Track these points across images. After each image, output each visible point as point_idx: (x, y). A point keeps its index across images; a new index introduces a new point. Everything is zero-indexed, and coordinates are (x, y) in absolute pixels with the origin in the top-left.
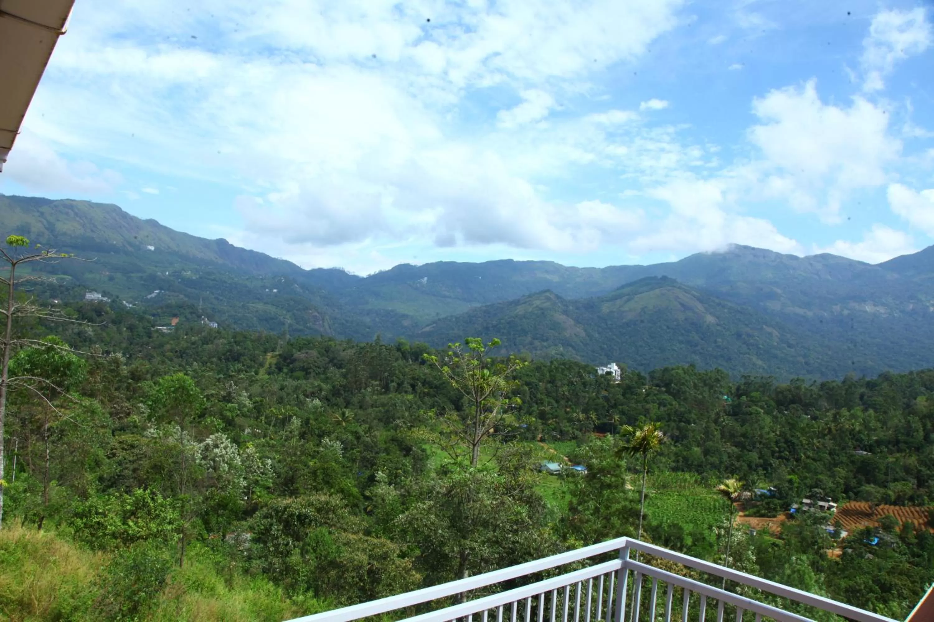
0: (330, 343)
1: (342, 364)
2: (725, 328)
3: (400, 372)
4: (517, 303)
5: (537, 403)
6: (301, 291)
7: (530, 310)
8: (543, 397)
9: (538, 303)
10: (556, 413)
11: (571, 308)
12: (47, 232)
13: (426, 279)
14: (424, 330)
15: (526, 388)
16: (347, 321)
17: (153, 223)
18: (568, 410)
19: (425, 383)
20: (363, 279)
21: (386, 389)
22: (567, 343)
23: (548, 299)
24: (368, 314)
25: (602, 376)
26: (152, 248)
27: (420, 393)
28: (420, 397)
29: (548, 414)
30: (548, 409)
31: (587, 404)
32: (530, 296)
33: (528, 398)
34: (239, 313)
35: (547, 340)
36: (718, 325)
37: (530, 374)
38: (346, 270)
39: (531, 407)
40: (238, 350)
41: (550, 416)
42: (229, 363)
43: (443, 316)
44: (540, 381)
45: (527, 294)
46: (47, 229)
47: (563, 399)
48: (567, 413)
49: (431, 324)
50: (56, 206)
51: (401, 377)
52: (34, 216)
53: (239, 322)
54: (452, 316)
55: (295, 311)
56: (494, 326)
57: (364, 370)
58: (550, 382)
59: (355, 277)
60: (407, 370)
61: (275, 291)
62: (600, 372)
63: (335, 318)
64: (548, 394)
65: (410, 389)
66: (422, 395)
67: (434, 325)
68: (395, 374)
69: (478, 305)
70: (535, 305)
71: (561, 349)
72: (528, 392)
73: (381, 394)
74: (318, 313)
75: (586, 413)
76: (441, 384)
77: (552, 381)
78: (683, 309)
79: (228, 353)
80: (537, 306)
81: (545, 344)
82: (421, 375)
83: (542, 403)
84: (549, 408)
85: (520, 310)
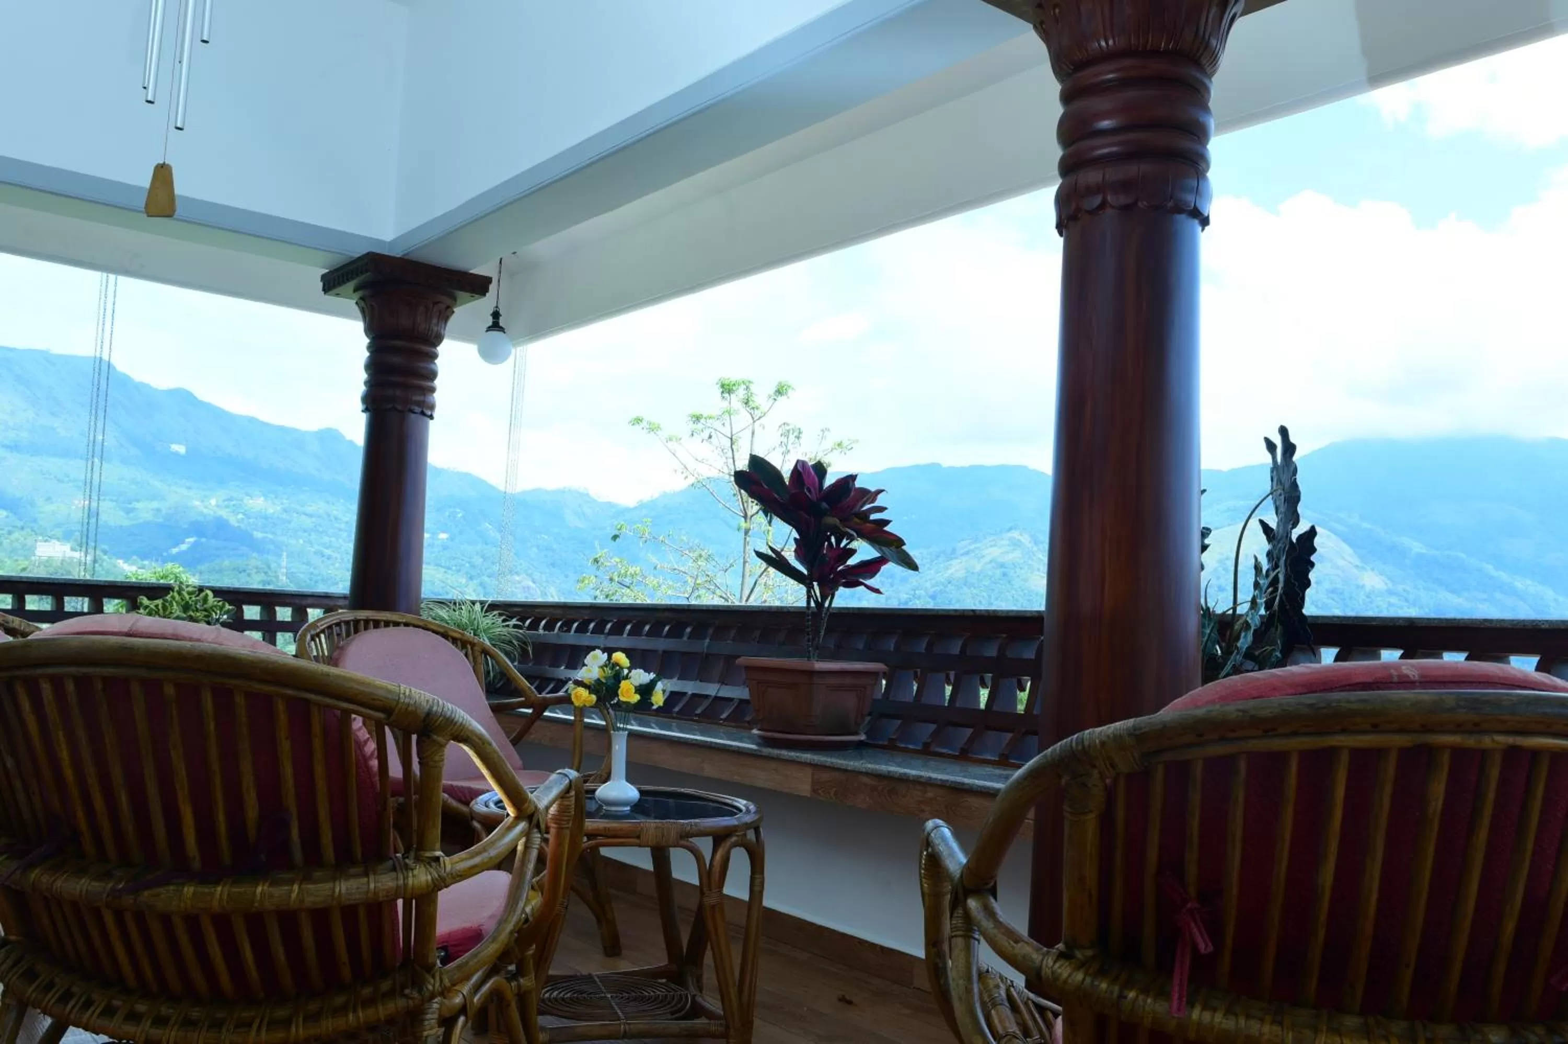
2: (1407, 600)
4: (951, 554)
6: (498, 536)
7: (978, 568)
9: (995, 553)
17: (183, 398)
23: (1017, 544)
26: (182, 449)
36: (1390, 593)
55: (486, 579)
61: (443, 536)
70: (987, 559)
74: (533, 580)
80: (993, 560)
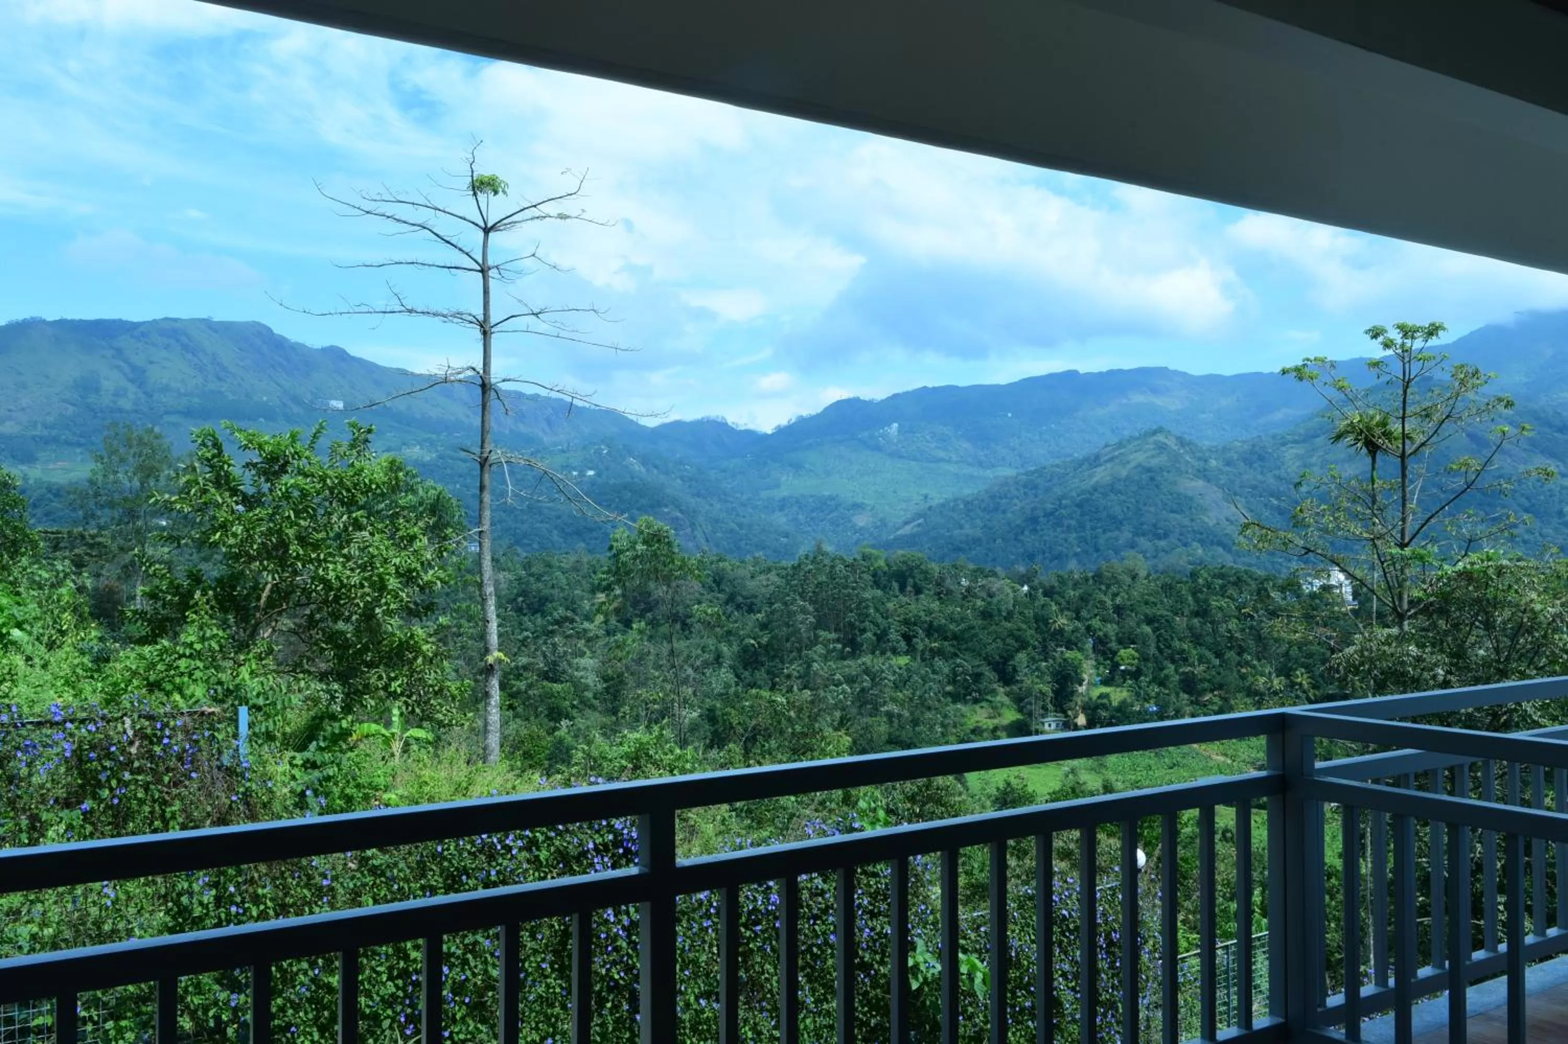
0: (721, 564)
1: (752, 604)
3: (877, 610)
4: (1094, 461)
5: (1173, 661)
6: (643, 470)
7: (1124, 473)
8: (1185, 646)
9: (1140, 457)
10: (1218, 679)
11: (1213, 463)
12: (132, 388)
13: (895, 425)
14: (898, 533)
15: (1147, 629)
16: (740, 525)
17: (336, 354)
18: (1244, 670)
19: (931, 630)
20: (766, 436)
21: (853, 646)
22: (1210, 538)
23: (1162, 448)
24: (781, 509)
25: (1313, 596)
26: (340, 405)
27: (923, 652)
28: (923, 660)
29: (1201, 681)
30: (1199, 670)
31: (1287, 654)
32: (1120, 445)
33: (1152, 650)
34: (523, 522)
35: (1166, 536)
37: (1152, 599)
38: (729, 422)
39: (1162, 669)
40: (539, 591)
41: (1206, 685)
42: (526, 619)
43: (935, 503)
44: (1176, 614)
45: (1114, 440)
46: (132, 381)
47: (1230, 648)
48: (1243, 677)
49: (914, 520)
50: (143, 334)
51: (880, 620)
52: (104, 357)
53: (526, 541)
54: (956, 500)
56: (1048, 515)
57: (804, 611)
58: (1196, 614)
59: (749, 433)
60: (890, 606)
61: (591, 473)
62: (1306, 589)
63: (717, 521)
64: (1197, 639)
65: (903, 645)
66: (927, 655)
67: (921, 521)
68: (867, 616)
69: (1010, 472)
70: (1133, 464)
71: (1200, 551)
72: (1153, 637)
73: (844, 658)
74: (681, 511)
75: (1288, 676)
76: (963, 631)
77: (1202, 612)
78: (1474, 446)
79: (521, 599)
80: (1139, 465)
81: (1162, 543)
82: (922, 614)
83: (1185, 660)
84: (1202, 668)
85: (1101, 475)
